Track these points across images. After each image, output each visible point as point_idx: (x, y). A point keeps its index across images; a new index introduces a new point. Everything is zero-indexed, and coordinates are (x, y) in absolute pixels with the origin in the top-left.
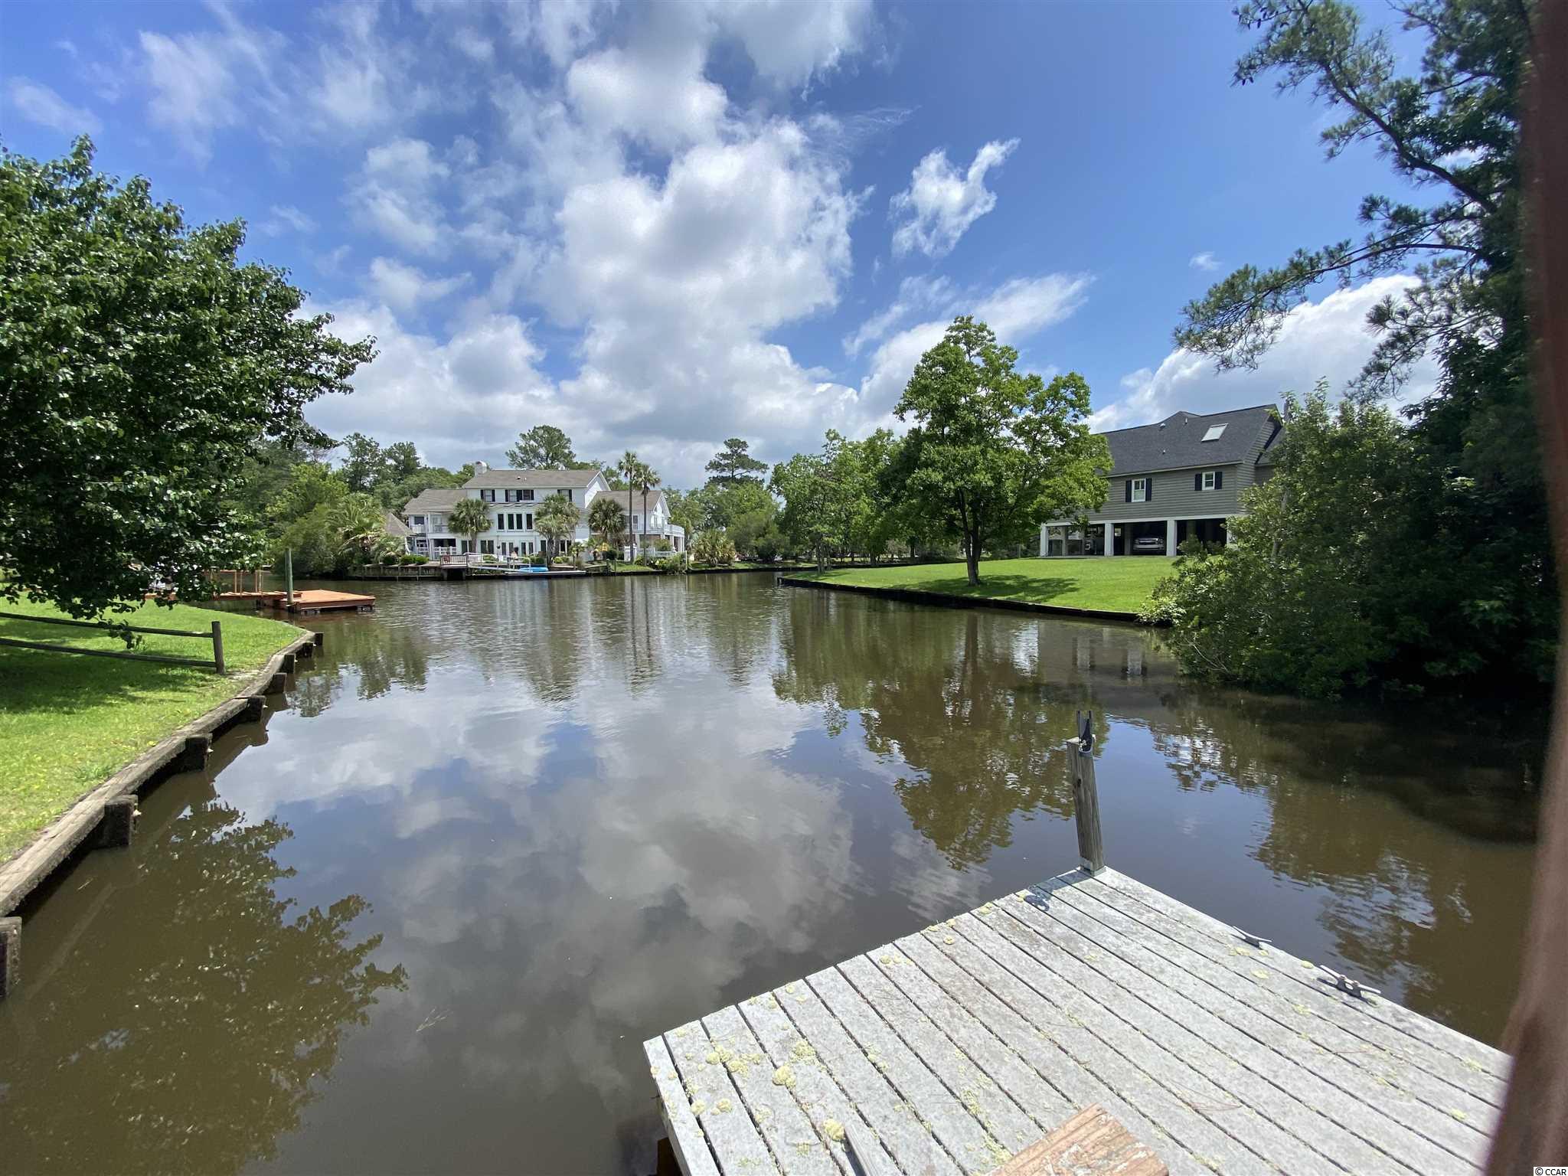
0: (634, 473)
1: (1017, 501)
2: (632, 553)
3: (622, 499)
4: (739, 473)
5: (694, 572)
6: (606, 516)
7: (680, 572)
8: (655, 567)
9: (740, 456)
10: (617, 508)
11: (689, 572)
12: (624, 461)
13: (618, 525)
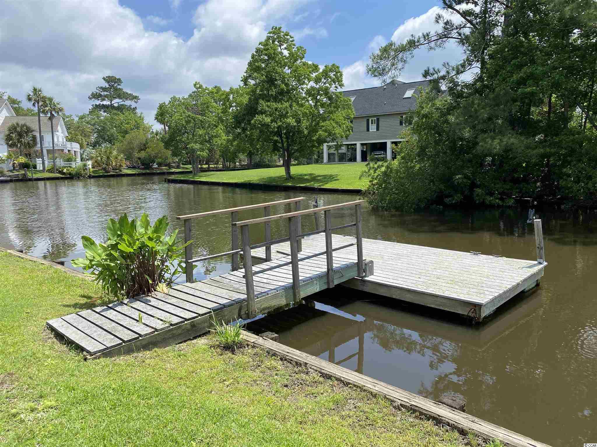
0: (41, 103)
1: (309, 133)
2: (43, 163)
3: (31, 122)
4: (116, 102)
5: (94, 177)
6: (20, 135)
7: (84, 177)
8: (64, 174)
9: (116, 89)
10: (29, 130)
11: (90, 177)
12: (32, 94)
13: (31, 142)
